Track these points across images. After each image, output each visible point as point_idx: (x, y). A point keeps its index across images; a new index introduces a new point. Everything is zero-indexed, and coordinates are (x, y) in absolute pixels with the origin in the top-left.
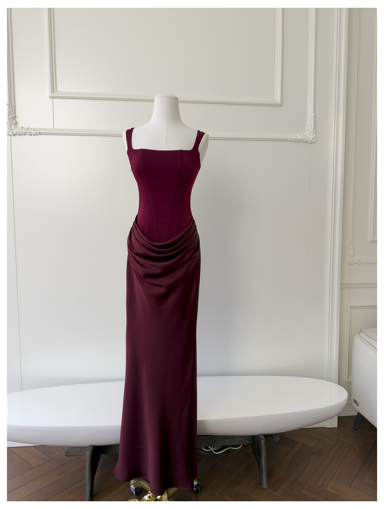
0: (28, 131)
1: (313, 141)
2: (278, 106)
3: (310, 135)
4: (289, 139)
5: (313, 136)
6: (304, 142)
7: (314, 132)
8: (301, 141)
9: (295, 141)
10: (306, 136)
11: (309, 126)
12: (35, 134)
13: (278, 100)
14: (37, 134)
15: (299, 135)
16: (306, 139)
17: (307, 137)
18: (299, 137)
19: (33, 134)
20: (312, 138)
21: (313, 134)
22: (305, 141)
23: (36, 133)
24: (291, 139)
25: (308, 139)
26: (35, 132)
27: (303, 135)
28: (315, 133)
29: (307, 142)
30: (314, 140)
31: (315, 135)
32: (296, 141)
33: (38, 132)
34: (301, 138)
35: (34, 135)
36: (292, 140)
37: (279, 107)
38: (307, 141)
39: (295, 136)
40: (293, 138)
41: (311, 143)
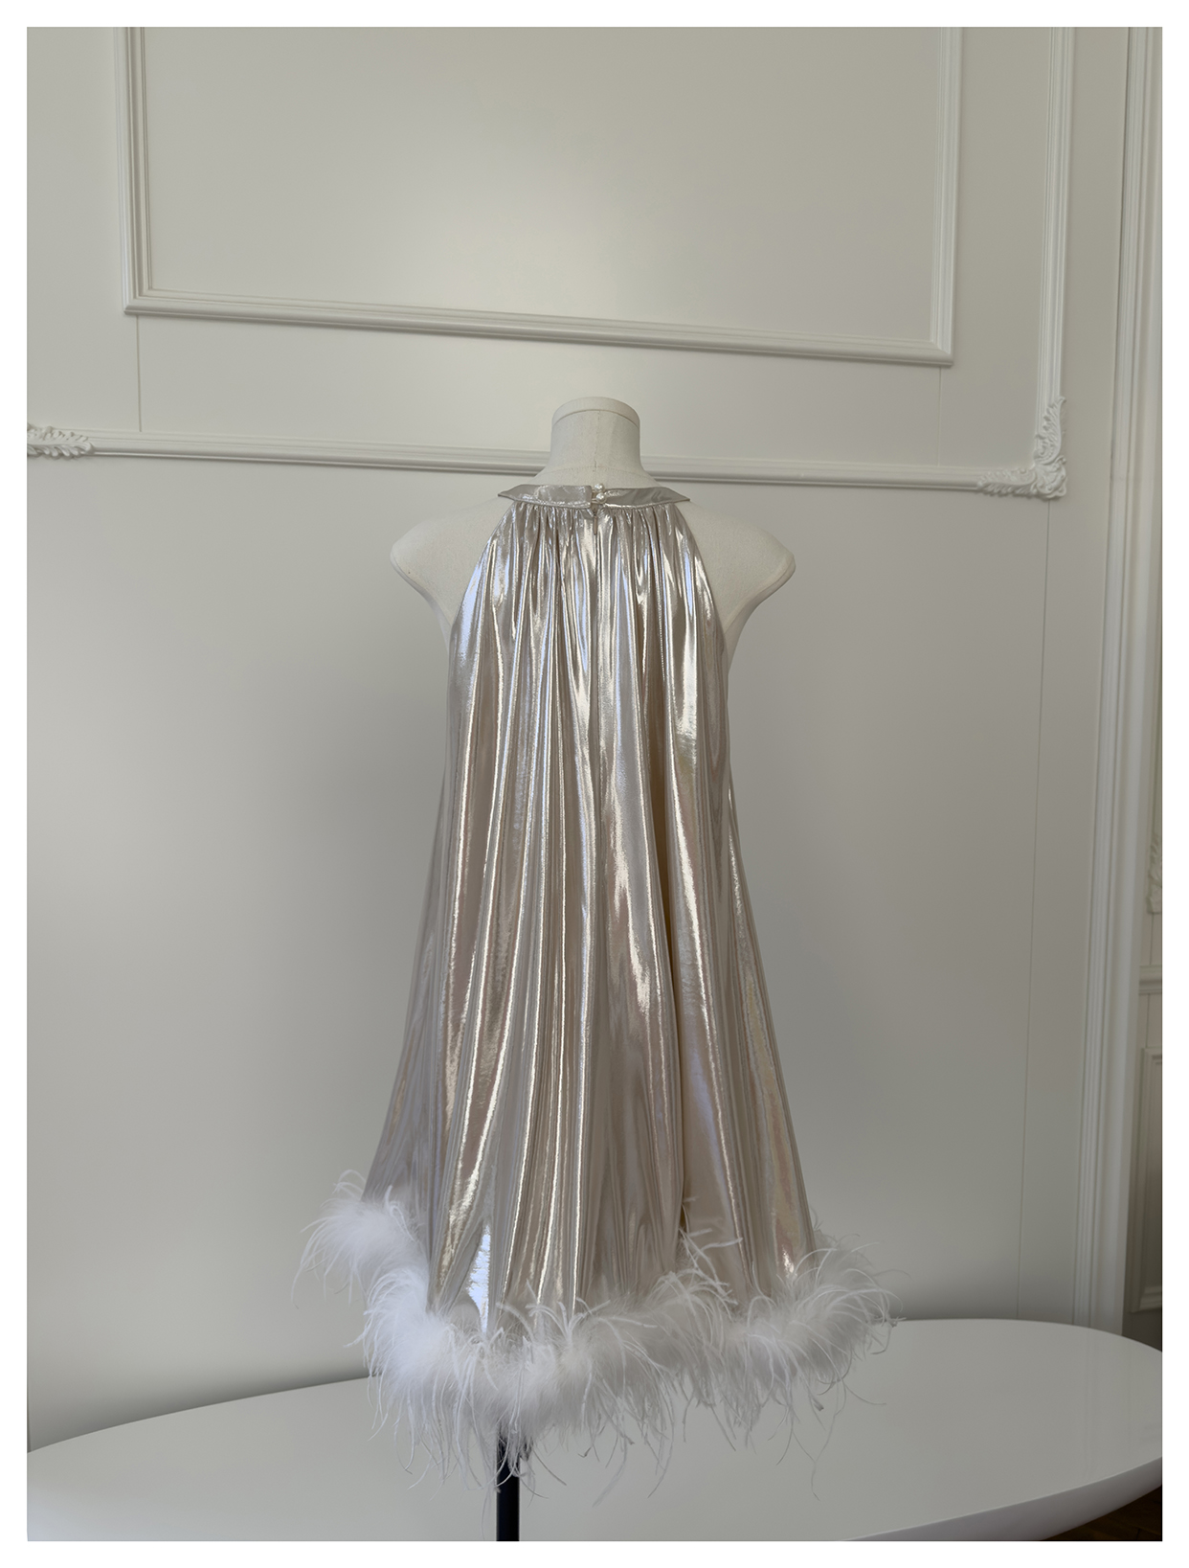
0: (48, 442)
1: (1057, 494)
2: (940, 367)
3: (1047, 473)
4: (981, 484)
5: (1059, 478)
6: (1029, 496)
7: (1060, 462)
8: (1018, 492)
9: (999, 492)
10: (1034, 475)
11: (1042, 438)
12: (76, 453)
13: (939, 347)
14: (82, 453)
15: (1012, 472)
16: (1035, 486)
17: (1036, 478)
18: (1011, 476)
19: (66, 454)
20: (1055, 484)
21: (1059, 469)
22: (1034, 491)
23: (80, 449)
24: (987, 485)
25: (1042, 487)
26: (77, 445)
27: (1023, 470)
28: (1064, 463)
29: (1039, 496)
30: (1061, 492)
31: (1063, 472)
32: (1004, 491)
33: (88, 448)
34: (1021, 483)
35: (72, 457)
36: (990, 489)
37: (943, 371)
38: (1038, 493)
39: (998, 473)
40: (990, 480)
41: (1049, 500)
